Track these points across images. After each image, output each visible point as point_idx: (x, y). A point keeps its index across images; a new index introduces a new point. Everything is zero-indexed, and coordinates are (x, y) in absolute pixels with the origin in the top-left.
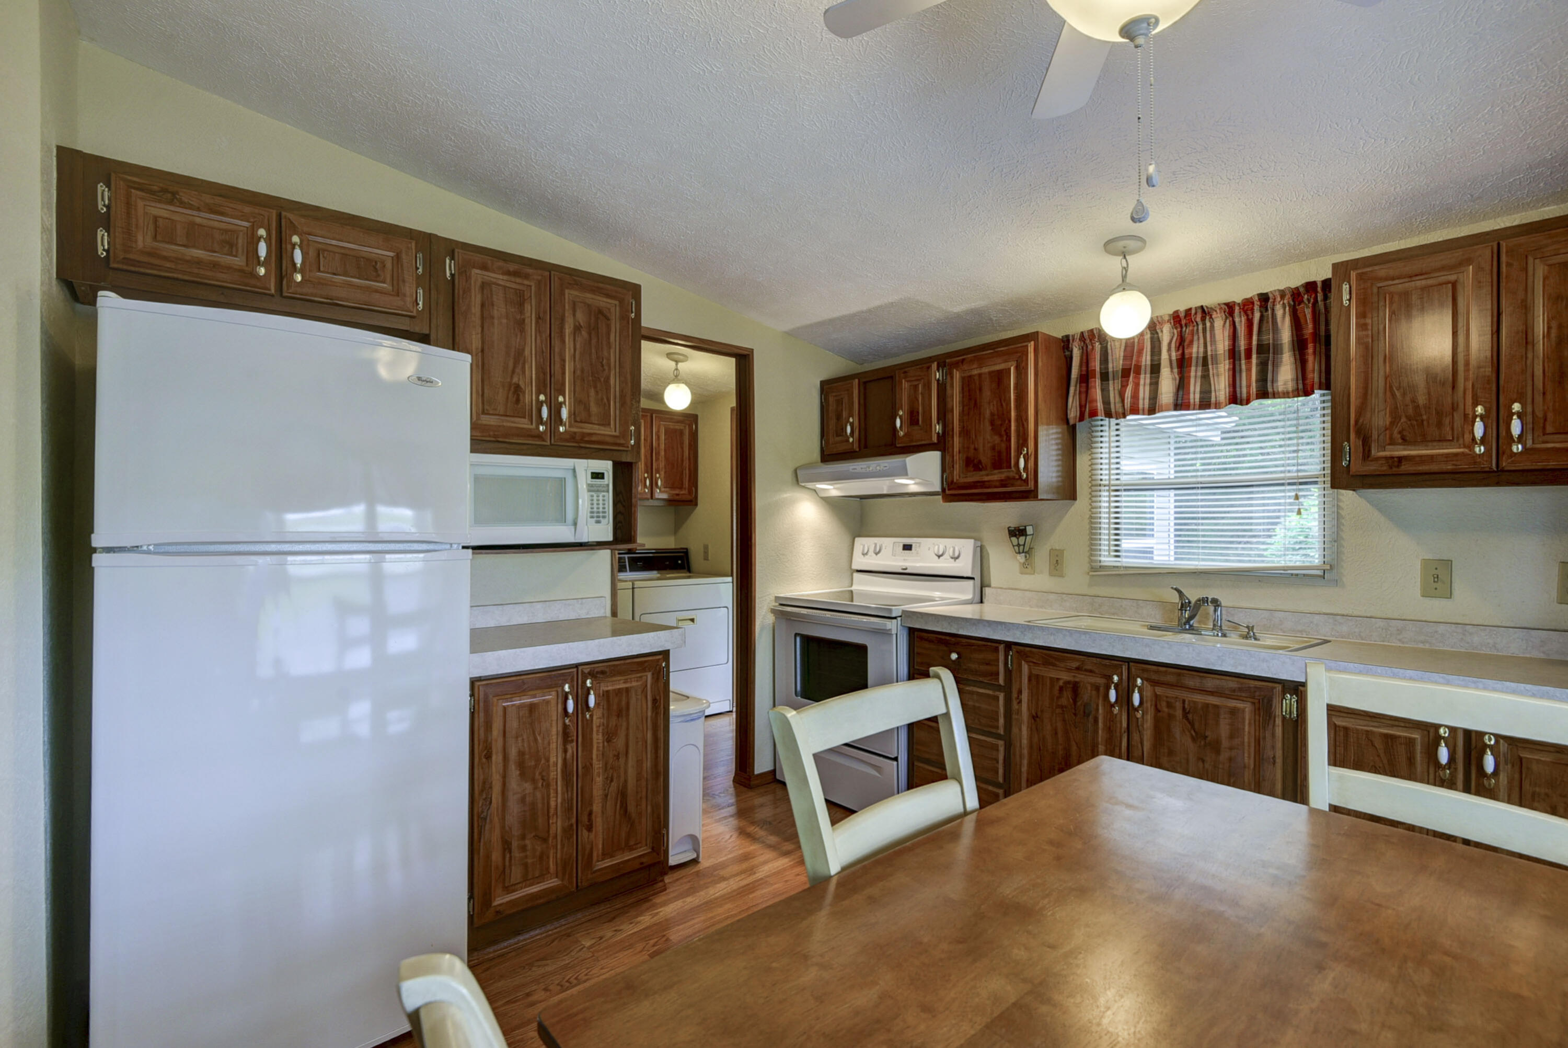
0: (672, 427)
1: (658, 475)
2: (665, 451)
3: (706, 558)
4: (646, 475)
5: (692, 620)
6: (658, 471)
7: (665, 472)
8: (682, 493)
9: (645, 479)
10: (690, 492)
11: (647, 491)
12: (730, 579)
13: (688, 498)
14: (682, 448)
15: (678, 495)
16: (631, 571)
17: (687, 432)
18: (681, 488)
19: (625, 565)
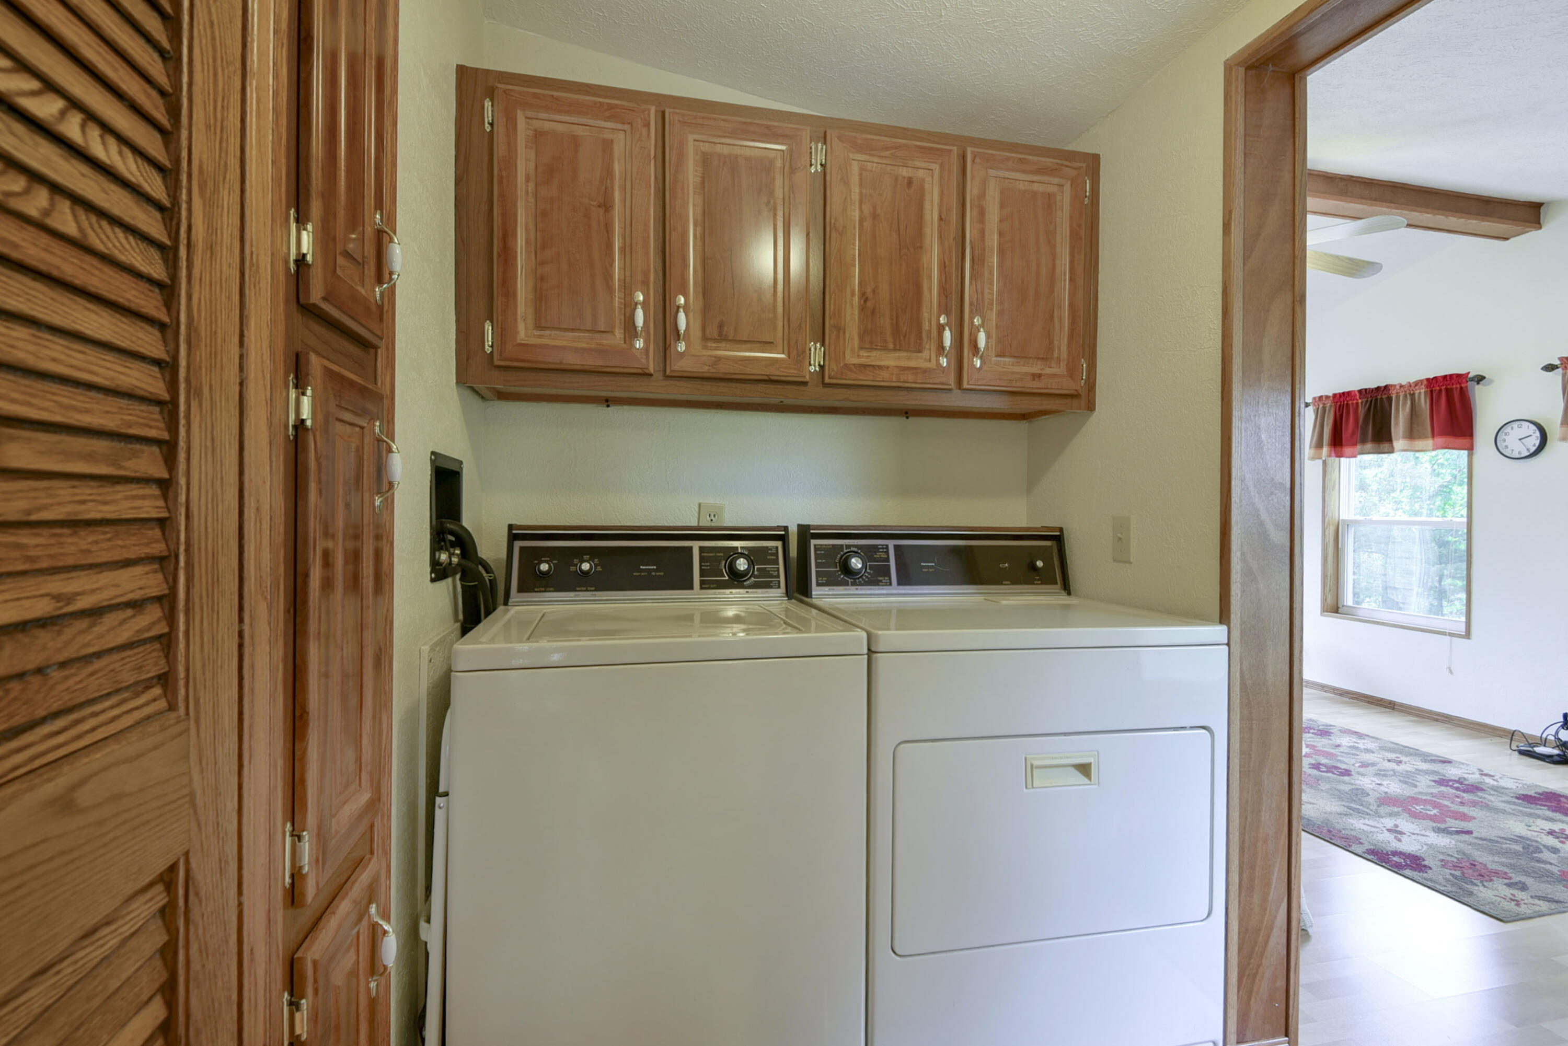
0: (1022, 186)
1: (977, 321)
2: (1002, 252)
3: (1121, 556)
4: (943, 320)
5: (1084, 769)
6: (977, 309)
7: (1000, 313)
8: (1048, 371)
9: (941, 329)
10: (1072, 371)
11: (944, 362)
12: (1218, 632)
13: (1069, 386)
14: (1053, 247)
15: (1036, 376)
16: (899, 584)
17: (1065, 199)
18: (1046, 359)
19: (888, 568)
